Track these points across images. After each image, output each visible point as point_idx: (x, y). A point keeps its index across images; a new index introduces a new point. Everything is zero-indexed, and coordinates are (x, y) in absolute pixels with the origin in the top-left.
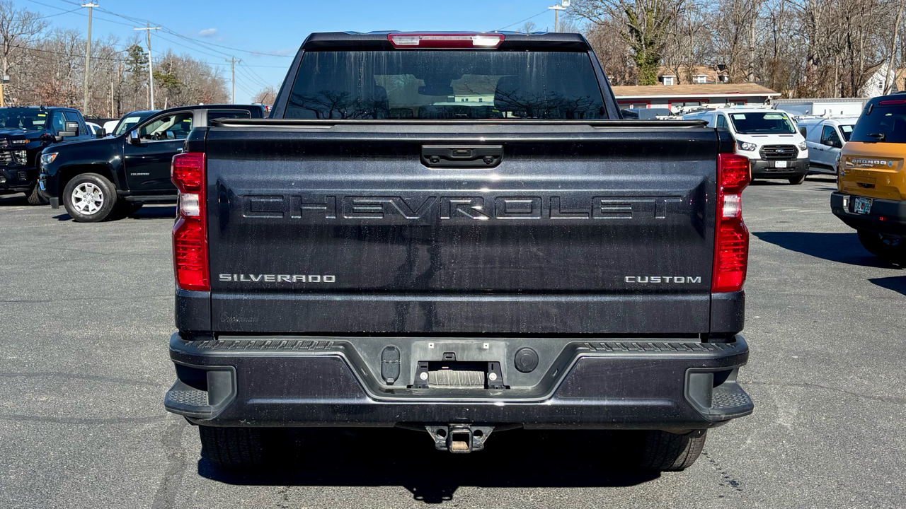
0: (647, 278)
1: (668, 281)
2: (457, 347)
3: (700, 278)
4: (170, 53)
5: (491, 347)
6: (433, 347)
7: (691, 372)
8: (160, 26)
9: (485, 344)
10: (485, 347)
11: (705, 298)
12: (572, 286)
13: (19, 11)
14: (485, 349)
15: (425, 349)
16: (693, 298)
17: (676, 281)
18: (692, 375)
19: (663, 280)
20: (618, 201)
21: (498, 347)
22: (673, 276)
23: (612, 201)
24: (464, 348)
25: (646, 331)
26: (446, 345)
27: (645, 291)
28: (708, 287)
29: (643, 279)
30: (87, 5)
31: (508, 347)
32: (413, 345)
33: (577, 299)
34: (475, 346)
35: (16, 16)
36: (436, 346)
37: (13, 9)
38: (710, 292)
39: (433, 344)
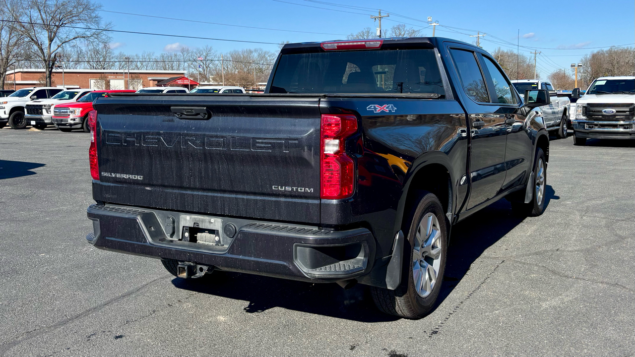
0: (284, 187)
1: (295, 190)
2: (199, 220)
3: (312, 189)
4: (499, 50)
5: (215, 221)
6: (189, 219)
7: (296, 246)
8: (485, 34)
9: (212, 220)
10: (212, 221)
11: (317, 202)
12: (247, 190)
13: (408, 30)
14: (212, 223)
15: (186, 220)
16: (310, 201)
17: (299, 191)
18: (298, 248)
19: (293, 189)
20: (264, 141)
21: (218, 222)
22: (298, 187)
23: (261, 141)
24: (203, 221)
25: (286, 219)
26: (195, 218)
27: (285, 195)
28: (318, 195)
29: (282, 188)
30: (432, 24)
31: (223, 222)
32: (181, 217)
33: (252, 197)
34: (208, 220)
35: (407, 33)
36: (190, 218)
37: (405, 29)
38: (320, 198)
39: (189, 217)
